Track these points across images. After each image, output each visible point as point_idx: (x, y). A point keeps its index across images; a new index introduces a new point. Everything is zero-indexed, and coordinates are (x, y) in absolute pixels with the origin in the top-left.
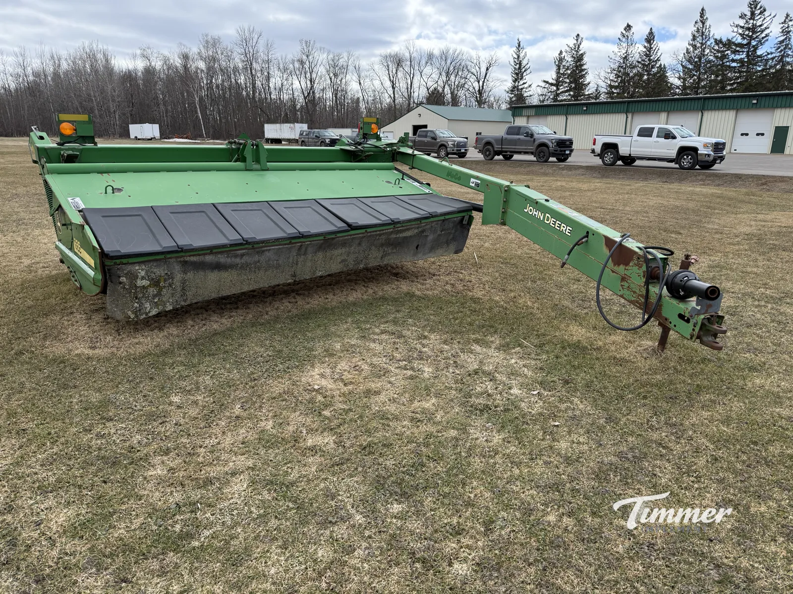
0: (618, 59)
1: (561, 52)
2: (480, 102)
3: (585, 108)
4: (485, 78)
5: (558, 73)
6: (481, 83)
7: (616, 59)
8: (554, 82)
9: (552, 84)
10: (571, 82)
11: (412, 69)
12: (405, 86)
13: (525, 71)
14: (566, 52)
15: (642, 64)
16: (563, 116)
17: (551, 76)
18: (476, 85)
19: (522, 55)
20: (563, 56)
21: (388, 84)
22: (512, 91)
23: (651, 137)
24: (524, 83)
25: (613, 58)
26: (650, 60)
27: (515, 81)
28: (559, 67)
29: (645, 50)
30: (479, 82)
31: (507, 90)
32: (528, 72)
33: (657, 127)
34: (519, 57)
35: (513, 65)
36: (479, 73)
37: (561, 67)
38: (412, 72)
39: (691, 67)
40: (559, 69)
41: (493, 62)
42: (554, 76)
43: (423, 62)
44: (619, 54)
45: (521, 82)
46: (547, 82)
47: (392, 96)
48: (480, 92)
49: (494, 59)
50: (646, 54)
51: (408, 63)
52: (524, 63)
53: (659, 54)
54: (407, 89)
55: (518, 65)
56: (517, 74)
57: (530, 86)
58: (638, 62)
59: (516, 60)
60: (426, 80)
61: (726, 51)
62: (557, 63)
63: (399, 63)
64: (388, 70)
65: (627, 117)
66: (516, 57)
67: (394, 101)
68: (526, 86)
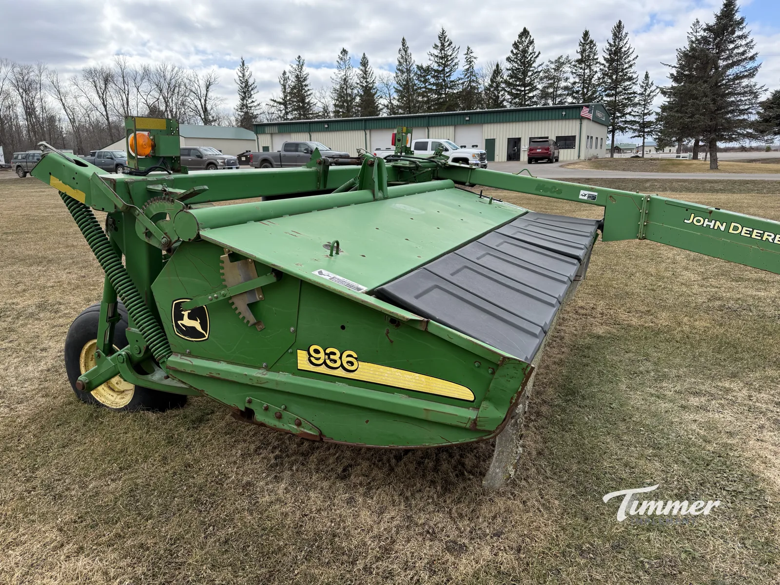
0: (339, 80)
1: (284, 73)
2: (206, 121)
3: (326, 126)
4: (206, 96)
5: (284, 92)
6: (203, 101)
7: (337, 80)
8: (281, 101)
9: (280, 103)
10: (298, 101)
11: (126, 85)
12: (119, 103)
13: (252, 89)
14: (290, 72)
15: (361, 86)
16: (306, 134)
17: (279, 95)
18: (197, 102)
19: (247, 74)
20: (287, 76)
21: (98, 101)
22: (241, 109)
23: (426, 150)
24: (253, 102)
25: (335, 79)
26: (366, 82)
27: (243, 99)
28: (284, 86)
29: (361, 72)
30: (200, 100)
31: (236, 108)
32: (255, 91)
33: (430, 141)
34: (244, 75)
35: (239, 83)
36: (199, 91)
37: (287, 87)
38: (126, 88)
39: (401, 89)
40: (285, 88)
41: (213, 80)
42: (282, 96)
43: (139, 78)
44: (340, 76)
45: (250, 101)
46: (275, 101)
47: (104, 113)
48: (205, 110)
49: (213, 77)
50: (363, 77)
51: (121, 79)
52: (251, 81)
53: (374, 77)
54: (123, 105)
55: (244, 84)
56: (245, 93)
57: (259, 105)
58: (357, 84)
59: (241, 78)
60: (145, 98)
61: (427, 76)
62: (282, 83)
63: (107, 79)
64: (96, 87)
65: (366, 134)
66: (241, 75)
67: (108, 119)
68: (255, 104)
